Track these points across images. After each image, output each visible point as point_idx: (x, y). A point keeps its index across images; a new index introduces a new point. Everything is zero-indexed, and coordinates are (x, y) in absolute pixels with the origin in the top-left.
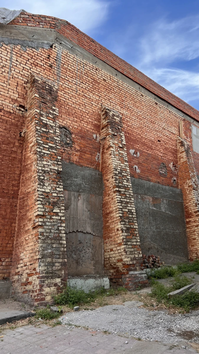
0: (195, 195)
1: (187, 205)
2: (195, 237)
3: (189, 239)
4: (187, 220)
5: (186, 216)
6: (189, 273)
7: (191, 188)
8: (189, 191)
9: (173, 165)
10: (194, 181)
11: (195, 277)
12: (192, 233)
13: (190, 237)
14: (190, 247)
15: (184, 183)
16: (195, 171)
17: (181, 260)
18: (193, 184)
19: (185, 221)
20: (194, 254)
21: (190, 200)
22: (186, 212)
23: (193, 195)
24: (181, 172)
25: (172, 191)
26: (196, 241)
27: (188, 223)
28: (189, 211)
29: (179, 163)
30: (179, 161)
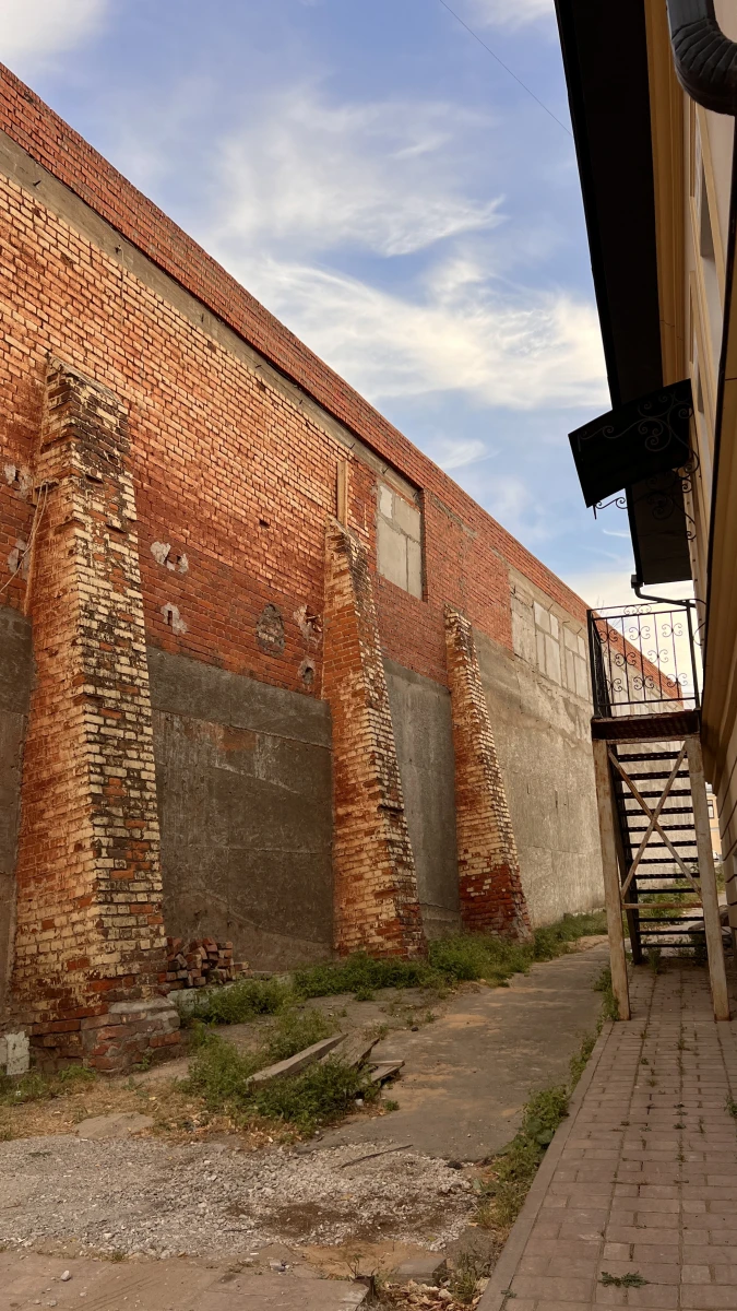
0: (372, 724)
1: (345, 757)
2: (363, 869)
3: (341, 880)
4: (341, 811)
5: (336, 795)
6: (331, 999)
7: (362, 699)
8: (355, 710)
9: (307, 614)
10: (372, 677)
11: (349, 1010)
12: (353, 855)
13: (344, 871)
14: (343, 906)
15: (340, 680)
16: (378, 642)
17: (306, 952)
18: (369, 687)
19: (333, 813)
20: (353, 930)
21: (355, 743)
22: (339, 781)
23: (366, 724)
24: (334, 643)
25: (296, 708)
26: (363, 883)
27: (342, 820)
28: (348, 779)
29: (327, 611)
30: (327, 605)
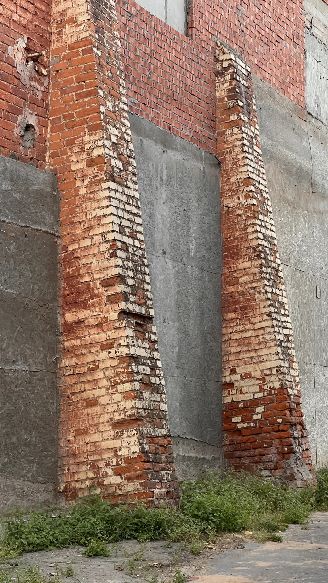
0: (114, 202)
1: (76, 246)
2: (97, 392)
3: (69, 404)
4: (70, 317)
5: (64, 296)
6: (53, 554)
7: (100, 169)
8: (91, 183)
9: (28, 50)
10: (114, 139)
11: (76, 569)
12: (84, 374)
13: (73, 394)
14: (71, 438)
15: (71, 143)
16: (124, 92)
17: (23, 496)
18: (111, 153)
19: (60, 320)
20: (84, 468)
21: (90, 228)
22: (68, 278)
23: (106, 202)
24: (63, 92)
25: (11, 180)
26: (97, 409)
27: (71, 329)
28: (80, 276)
29: (54, 46)
30: (55, 37)
